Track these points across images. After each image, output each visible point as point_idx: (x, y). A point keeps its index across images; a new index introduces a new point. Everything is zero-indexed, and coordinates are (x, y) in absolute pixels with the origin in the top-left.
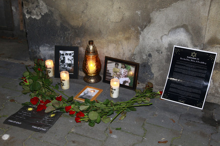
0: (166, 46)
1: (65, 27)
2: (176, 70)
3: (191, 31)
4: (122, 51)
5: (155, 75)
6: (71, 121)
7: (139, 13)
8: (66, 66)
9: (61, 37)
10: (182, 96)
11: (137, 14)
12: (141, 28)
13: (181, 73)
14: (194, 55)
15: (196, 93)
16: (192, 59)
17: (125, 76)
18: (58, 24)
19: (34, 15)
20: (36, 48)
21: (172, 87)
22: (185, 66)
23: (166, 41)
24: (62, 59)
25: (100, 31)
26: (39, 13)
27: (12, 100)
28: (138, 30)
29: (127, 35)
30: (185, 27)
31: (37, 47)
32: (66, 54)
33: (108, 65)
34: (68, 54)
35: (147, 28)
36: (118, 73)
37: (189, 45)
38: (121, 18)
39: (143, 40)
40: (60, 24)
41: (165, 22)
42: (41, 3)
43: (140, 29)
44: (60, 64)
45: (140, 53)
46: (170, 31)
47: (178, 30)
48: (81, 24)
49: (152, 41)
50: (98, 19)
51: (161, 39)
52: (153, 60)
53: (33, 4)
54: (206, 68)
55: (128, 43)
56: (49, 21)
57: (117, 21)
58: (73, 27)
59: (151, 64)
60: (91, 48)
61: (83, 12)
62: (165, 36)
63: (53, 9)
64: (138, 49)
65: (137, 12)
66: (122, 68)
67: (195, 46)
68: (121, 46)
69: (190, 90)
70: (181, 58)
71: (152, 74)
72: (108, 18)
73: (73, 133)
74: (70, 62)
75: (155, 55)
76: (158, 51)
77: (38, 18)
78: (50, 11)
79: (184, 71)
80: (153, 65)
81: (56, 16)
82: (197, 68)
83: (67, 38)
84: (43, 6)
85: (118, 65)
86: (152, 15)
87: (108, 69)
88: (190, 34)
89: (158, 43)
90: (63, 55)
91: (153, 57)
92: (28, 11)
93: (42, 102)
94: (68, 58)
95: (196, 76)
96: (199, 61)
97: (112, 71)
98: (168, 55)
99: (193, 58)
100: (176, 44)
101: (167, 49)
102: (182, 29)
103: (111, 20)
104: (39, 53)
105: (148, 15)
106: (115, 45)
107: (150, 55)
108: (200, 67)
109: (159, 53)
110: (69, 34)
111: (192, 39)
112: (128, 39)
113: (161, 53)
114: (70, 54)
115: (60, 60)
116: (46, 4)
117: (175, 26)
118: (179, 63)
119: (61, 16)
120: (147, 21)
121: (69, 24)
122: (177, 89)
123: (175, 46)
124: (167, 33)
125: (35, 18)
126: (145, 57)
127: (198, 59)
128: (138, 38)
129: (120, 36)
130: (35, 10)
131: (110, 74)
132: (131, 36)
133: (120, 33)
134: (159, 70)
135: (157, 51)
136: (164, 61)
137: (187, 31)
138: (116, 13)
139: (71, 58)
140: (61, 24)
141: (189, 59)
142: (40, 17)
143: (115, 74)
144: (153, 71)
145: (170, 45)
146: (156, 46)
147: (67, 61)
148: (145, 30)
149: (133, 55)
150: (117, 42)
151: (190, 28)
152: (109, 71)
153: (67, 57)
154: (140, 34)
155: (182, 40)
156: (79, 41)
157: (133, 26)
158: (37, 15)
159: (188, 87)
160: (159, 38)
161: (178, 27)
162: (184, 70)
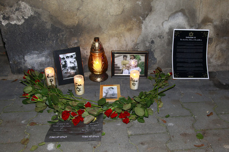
0: (167, 30)
1: (58, 28)
2: (178, 50)
3: (187, 14)
4: (124, 43)
5: (158, 60)
6: (119, 124)
7: (140, 3)
8: (69, 71)
9: (53, 40)
10: (189, 72)
11: (138, 4)
12: (143, 17)
13: (183, 52)
14: (191, 34)
15: (199, 67)
16: (191, 39)
17: (136, 66)
18: (48, 26)
19: (13, 20)
20: (20, 59)
21: (179, 67)
22: (185, 45)
23: (166, 27)
24: (64, 63)
25: (100, 27)
26: (20, 17)
27: (33, 124)
28: (140, 20)
29: (129, 26)
30: (182, 11)
31: (21, 56)
32: (67, 57)
33: (115, 59)
34: (69, 57)
35: (149, 16)
36: (128, 65)
37: (186, 27)
38: (121, 10)
39: (146, 28)
40: (50, 26)
41: (165, 8)
42: (23, 4)
43: (141, 18)
44: (63, 69)
45: (143, 41)
46: (170, 17)
47: (177, 15)
48: (77, 22)
49: (154, 29)
50: (96, 14)
51: (162, 25)
52: (156, 46)
53: (11, 7)
54: (202, 44)
55: (131, 34)
56: (35, 25)
57: (117, 14)
58: (67, 27)
59: (154, 50)
60: (97, 45)
61: (78, 9)
62: (166, 22)
63: (41, 9)
64: (141, 38)
65: (137, 2)
66: (131, 59)
67: (191, 27)
68: (123, 39)
70: (181, 39)
71: (155, 59)
72: (107, 12)
73: (131, 135)
74: (72, 65)
75: (158, 42)
76: (160, 36)
77: (20, 23)
78: (36, 13)
81: (45, 18)
83: (61, 40)
84: (26, 8)
85: (126, 57)
86: (152, 4)
87: (116, 63)
88: (187, 17)
89: (159, 29)
90: (64, 58)
91: (155, 43)
92: (4, 16)
93: (74, 114)
94: (70, 61)
95: (196, 53)
96: (196, 39)
97: (121, 64)
98: (169, 39)
99: (191, 37)
100: (175, 27)
101: (168, 33)
102: (180, 13)
103: (112, 14)
104: (24, 63)
105: (149, 4)
106: (116, 38)
107: (153, 42)
108: (198, 44)
109: (161, 38)
110: (63, 35)
111: (188, 21)
112: (130, 30)
113: (163, 38)
114: (72, 56)
115: (62, 65)
116: (31, 6)
117: (174, 11)
118: (180, 44)
119: (51, 17)
120: (148, 9)
121: (62, 24)
123: (174, 30)
124: (167, 19)
125: (15, 24)
126: (148, 45)
127: (195, 37)
128: (140, 28)
129: (122, 28)
130: (14, 14)
131: (119, 67)
132: (133, 26)
133: (121, 25)
134: (161, 54)
135: (159, 36)
136: (165, 45)
137: (184, 14)
138: (116, 5)
139: (73, 60)
140: (52, 26)
141: (188, 39)
142: (23, 21)
143: (124, 66)
144: (156, 56)
145: (171, 29)
146: (158, 32)
147: (69, 65)
148: (147, 19)
149: (137, 44)
150: (119, 35)
151: (186, 11)
152: (117, 65)
153: (68, 61)
154: (142, 23)
155: (180, 23)
156: (76, 41)
157: (135, 16)
158: (18, 19)
159: (191, 63)
160: (160, 24)
161: (177, 12)
162: (185, 50)
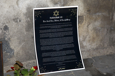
0: (24, 11)
2: (42, 36)
5: (15, 51)
10: (59, 63)
13: (48, 38)
14: (56, 13)
16: (56, 19)
21: (45, 57)
22: (50, 28)
37: (49, 4)
49: (6, 10)
52: (11, 33)
59: (9, 39)
67: (56, 4)
69: (64, 53)
70: (44, 21)
71: (12, 50)
75: (13, 26)
76: (16, 20)
79: (51, 35)
80: (12, 39)
82: (62, 28)
89: (14, 9)
91: (10, 29)
95: (65, 36)
96: (63, 19)
98: (28, 22)
99: (56, 17)
100: (35, 6)
101: (26, 14)
107: (6, 28)
108: (65, 26)
109: (17, 22)
113: (20, 21)
118: (43, 27)
122: (50, 57)
123: (34, 9)
127: (62, 17)
134: (20, 43)
135: (14, 20)
136: (24, 30)
141: (53, 19)
144: (12, 47)
145: (29, 9)
146: (12, 14)
159: (60, 50)
160: (14, 3)
